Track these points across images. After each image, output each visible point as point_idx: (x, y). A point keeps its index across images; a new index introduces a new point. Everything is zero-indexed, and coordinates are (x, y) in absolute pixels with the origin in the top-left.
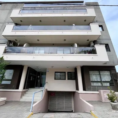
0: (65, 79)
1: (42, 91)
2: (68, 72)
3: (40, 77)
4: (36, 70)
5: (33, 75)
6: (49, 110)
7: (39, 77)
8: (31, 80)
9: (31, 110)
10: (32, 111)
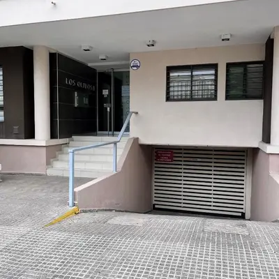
0: (215, 98)
1: (115, 143)
2: (229, 65)
3: (110, 92)
4: (89, 65)
5: (79, 84)
6: (156, 206)
7: (105, 92)
8: (76, 105)
9: (70, 201)
10: (74, 205)
